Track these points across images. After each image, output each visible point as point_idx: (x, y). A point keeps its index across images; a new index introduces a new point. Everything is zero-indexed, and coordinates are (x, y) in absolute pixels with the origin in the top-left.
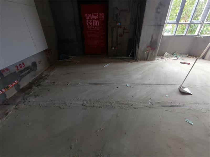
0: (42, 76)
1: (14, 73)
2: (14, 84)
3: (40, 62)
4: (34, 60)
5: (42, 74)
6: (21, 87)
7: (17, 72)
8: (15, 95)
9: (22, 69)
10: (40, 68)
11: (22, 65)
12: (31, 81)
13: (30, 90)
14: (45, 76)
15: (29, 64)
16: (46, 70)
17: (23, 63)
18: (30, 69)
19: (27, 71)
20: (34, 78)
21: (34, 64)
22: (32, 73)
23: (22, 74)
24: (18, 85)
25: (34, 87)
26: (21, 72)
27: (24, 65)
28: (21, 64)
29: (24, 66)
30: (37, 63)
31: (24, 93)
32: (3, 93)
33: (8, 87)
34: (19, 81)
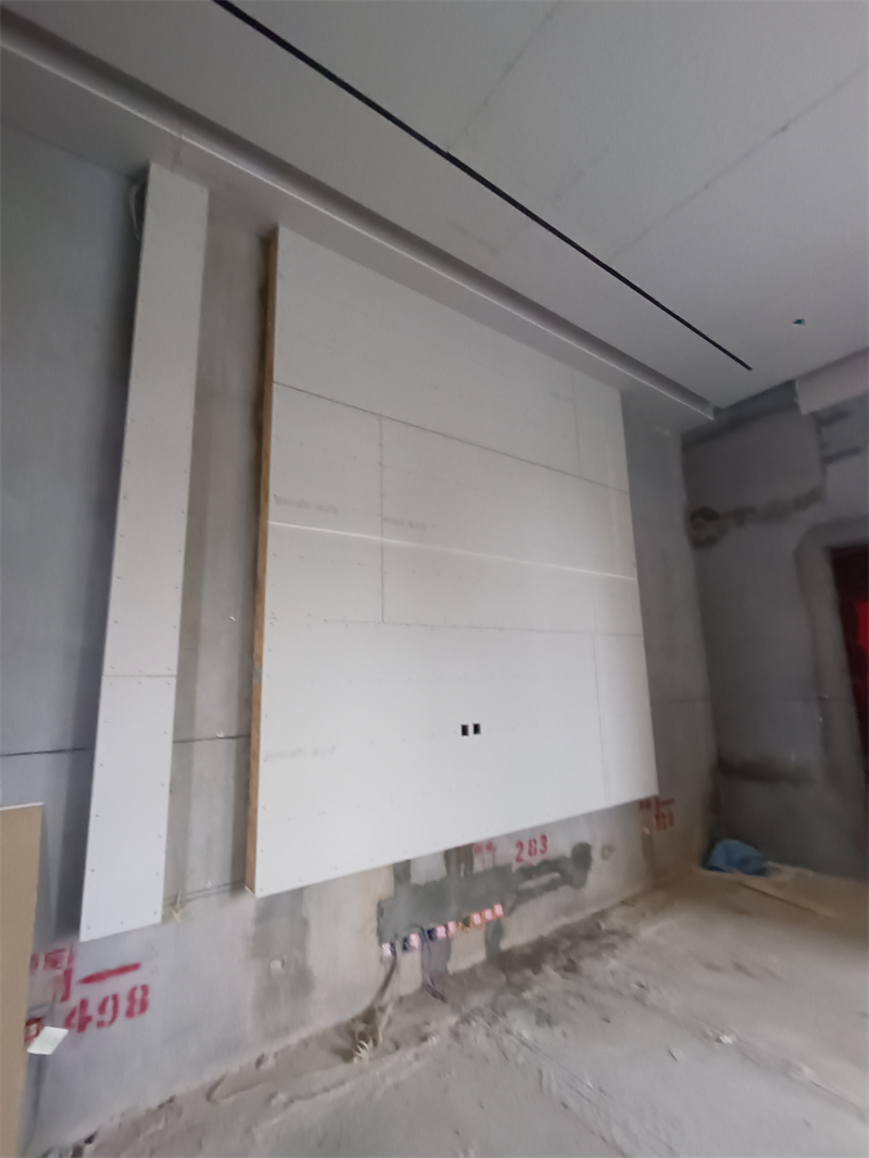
0: (599, 927)
1: (501, 871)
2: (488, 914)
3: (608, 850)
4: (584, 836)
5: (602, 914)
6: (505, 945)
7: (516, 866)
8: (472, 971)
9: (535, 860)
10: (601, 879)
11: (539, 846)
12: (547, 930)
13: (529, 973)
14: (613, 932)
15: (561, 847)
16: (624, 903)
17: (544, 838)
18: (562, 872)
19: (546, 878)
20: (564, 921)
21: (582, 854)
22: (564, 894)
23: (530, 884)
24: (496, 930)
25: (548, 969)
26: (529, 872)
27: (545, 845)
28: (535, 841)
29: (542, 852)
30: (596, 855)
31: (503, 978)
32: (448, 940)
33: (466, 923)
34: (509, 911)
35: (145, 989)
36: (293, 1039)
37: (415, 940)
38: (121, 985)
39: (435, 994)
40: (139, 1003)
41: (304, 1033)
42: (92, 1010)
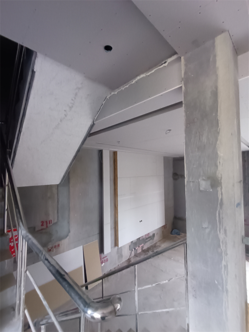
1: (143, 239)
2: (142, 245)
3: (157, 234)
4: (154, 232)
5: (156, 243)
6: (144, 249)
7: (145, 238)
8: (140, 253)
9: (148, 237)
10: (156, 238)
12: (149, 246)
13: (147, 252)
14: (158, 246)
15: (151, 235)
16: (159, 241)
18: (151, 238)
19: (149, 239)
20: (151, 245)
21: (154, 235)
22: (151, 241)
23: (147, 240)
24: (143, 247)
25: (150, 252)
26: (147, 239)
28: (148, 235)
31: (144, 253)
32: (137, 249)
33: (139, 247)
34: (144, 245)
35: (108, 259)
36: (121, 263)
37: (133, 250)
38: (105, 259)
39: (136, 256)
40: (107, 260)
41: (122, 262)
42: (103, 261)
